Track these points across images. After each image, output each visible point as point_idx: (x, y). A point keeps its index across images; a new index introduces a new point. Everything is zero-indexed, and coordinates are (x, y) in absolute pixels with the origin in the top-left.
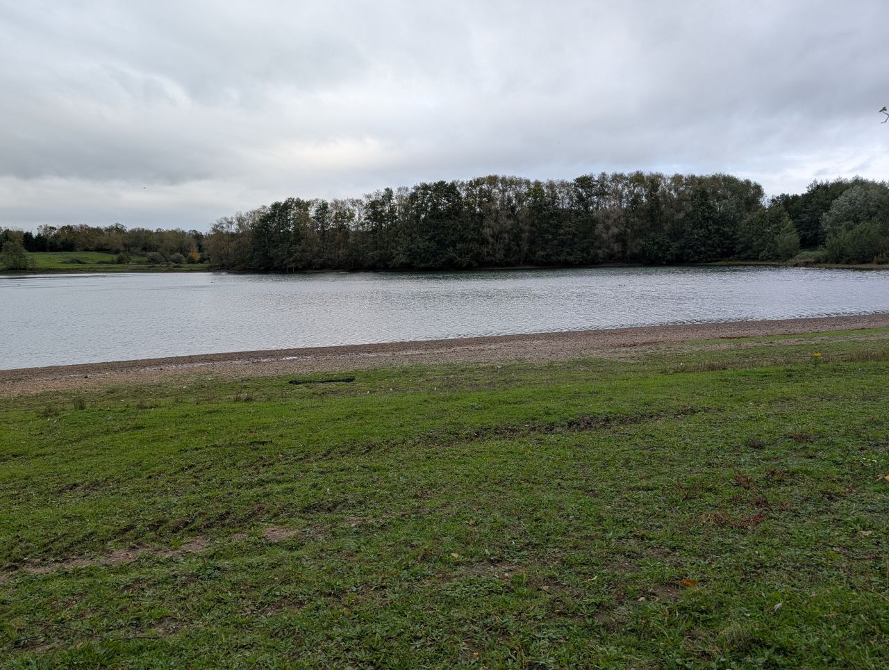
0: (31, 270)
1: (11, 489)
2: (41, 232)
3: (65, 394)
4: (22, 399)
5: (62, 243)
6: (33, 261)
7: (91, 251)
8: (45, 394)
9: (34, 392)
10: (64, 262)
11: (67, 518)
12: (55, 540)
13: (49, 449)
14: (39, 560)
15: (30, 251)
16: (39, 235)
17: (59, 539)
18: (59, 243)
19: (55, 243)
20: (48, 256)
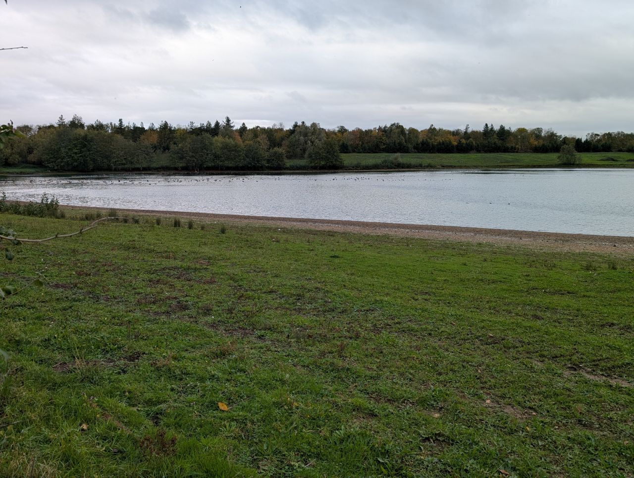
0: (577, 165)
1: (567, 314)
2: (589, 137)
3: (600, 256)
4: (570, 254)
5: (603, 146)
6: (580, 159)
7: (624, 152)
8: (586, 254)
9: (577, 251)
10: (602, 160)
11: (609, 346)
12: (601, 359)
13: (593, 294)
14: (590, 370)
15: (579, 152)
16: (587, 140)
17: (604, 360)
18: (600, 146)
19: (597, 146)
20: (591, 155)
